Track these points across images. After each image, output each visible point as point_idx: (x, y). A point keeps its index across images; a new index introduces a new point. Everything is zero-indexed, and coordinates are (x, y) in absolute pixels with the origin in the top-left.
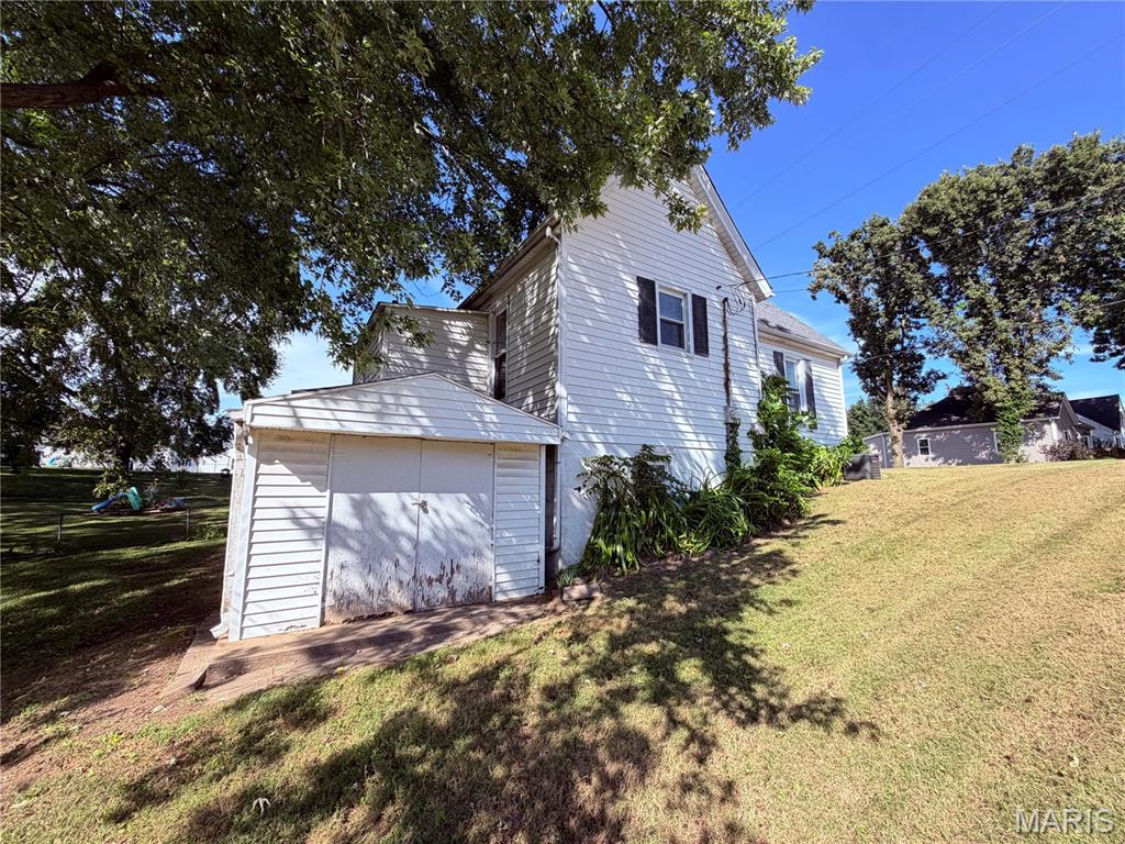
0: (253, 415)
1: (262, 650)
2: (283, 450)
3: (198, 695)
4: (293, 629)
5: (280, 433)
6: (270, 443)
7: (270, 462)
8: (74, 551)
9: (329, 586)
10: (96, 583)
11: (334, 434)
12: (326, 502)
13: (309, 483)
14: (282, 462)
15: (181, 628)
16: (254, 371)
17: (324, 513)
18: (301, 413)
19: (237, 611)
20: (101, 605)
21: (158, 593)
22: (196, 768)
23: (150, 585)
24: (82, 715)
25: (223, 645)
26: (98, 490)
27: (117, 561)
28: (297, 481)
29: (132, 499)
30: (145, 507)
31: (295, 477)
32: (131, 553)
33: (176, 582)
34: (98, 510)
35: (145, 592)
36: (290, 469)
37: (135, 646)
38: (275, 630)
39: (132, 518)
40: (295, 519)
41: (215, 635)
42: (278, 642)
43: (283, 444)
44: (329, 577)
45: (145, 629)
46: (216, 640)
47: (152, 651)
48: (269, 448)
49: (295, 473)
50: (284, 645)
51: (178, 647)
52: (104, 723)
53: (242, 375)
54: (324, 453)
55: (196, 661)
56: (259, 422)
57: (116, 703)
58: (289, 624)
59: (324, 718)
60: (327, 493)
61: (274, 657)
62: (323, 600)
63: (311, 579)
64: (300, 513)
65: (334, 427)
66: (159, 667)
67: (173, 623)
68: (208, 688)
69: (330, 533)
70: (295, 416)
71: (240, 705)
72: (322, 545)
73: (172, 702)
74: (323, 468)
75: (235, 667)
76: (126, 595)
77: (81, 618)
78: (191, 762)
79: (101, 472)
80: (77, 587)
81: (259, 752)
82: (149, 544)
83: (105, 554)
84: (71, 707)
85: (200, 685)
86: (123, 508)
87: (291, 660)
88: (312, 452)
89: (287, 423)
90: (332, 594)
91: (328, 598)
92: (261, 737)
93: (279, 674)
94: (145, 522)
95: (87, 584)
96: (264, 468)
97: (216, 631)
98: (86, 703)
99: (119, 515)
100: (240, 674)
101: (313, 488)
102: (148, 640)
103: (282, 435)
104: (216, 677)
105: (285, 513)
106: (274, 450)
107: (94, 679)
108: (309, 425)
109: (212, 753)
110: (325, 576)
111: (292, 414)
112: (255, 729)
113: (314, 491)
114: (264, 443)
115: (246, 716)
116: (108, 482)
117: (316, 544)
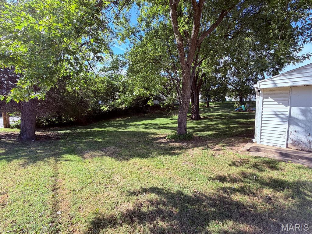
0: (260, 85)
1: (265, 148)
2: (271, 94)
3: (247, 152)
4: (276, 146)
5: (270, 89)
6: (267, 92)
7: (267, 98)
8: (232, 119)
9: (290, 137)
10: (235, 126)
11: (291, 87)
12: (288, 110)
13: (281, 104)
14: (271, 98)
15: (248, 138)
16: (277, 67)
17: (288, 113)
18: (276, 82)
19: (259, 137)
20: (235, 130)
21: (246, 130)
22: (244, 164)
23: (245, 128)
24: (227, 148)
25: (255, 144)
26: (235, 106)
27: (239, 122)
28: (277, 103)
29: (243, 108)
30: (246, 110)
31: (276, 102)
32: (242, 120)
33: (250, 128)
34: (236, 110)
35: (244, 129)
36: (274, 100)
37: (238, 139)
38: (270, 144)
39: (243, 113)
40: (276, 115)
41: (254, 141)
42: (271, 148)
43: (271, 92)
44: (290, 134)
45: (242, 137)
46: (254, 142)
47: (241, 141)
48: (266, 94)
49: (276, 101)
50: (271, 149)
51: (246, 142)
52: (230, 150)
53: (273, 69)
54: (287, 94)
55: (248, 146)
56: (262, 87)
57: (233, 148)
58: (275, 144)
59: (278, 170)
60: (289, 107)
61: (268, 151)
62: (287, 140)
63: (282, 133)
64: (278, 113)
65: (290, 84)
66: (242, 144)
67: (247, 137)
68: (250, 152)
69: (290, 120)
70: (274, 83)
71: (256, 157)
72: (287, 123)
73: (242, 151)
74: (287, 99)
75: (257, 150)
76: (240, 129)
77: (231, 132)
78: (243, 163)
79: (235, 102)
80: (231, 126)
81: (258, 168)
82: (246, 119)
83: (237, 120)
84: (226, 146)
85: (248, 150)
86: (241, 110)
87: (273, 153)
88: (282, 94)
89: (271, 86)
90: (291, 139)
91: (289, 140)
92: (258, 166)
93: (269, 155)
94: (246, 114)
95: (233, 125)
96: (265, 100)
97: (254, 140)
98: (229, 146)
99: (240, 112)
100: (258, 152)
101: (283, 105)
102: (241, 139)
103: (271, 90)
104: (252, 150)
105: (273, 113)
106: (268, 94)
107: (230, 142)
108: (279, 85)
109: (247, 163)
110: (288, 133)
111: (273, 83)
112: (258, 163)
113: (283, 106)
114: (265, 93)
115: (257, 160)
116: (236, 104)
117: (284, 123)
